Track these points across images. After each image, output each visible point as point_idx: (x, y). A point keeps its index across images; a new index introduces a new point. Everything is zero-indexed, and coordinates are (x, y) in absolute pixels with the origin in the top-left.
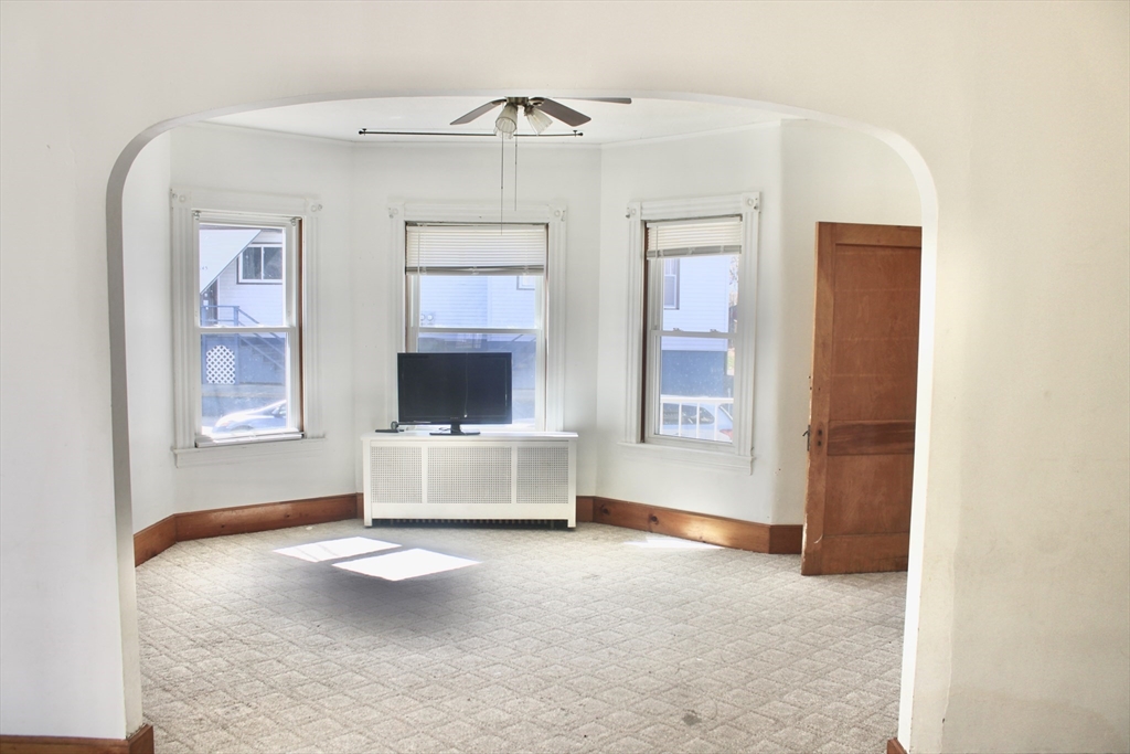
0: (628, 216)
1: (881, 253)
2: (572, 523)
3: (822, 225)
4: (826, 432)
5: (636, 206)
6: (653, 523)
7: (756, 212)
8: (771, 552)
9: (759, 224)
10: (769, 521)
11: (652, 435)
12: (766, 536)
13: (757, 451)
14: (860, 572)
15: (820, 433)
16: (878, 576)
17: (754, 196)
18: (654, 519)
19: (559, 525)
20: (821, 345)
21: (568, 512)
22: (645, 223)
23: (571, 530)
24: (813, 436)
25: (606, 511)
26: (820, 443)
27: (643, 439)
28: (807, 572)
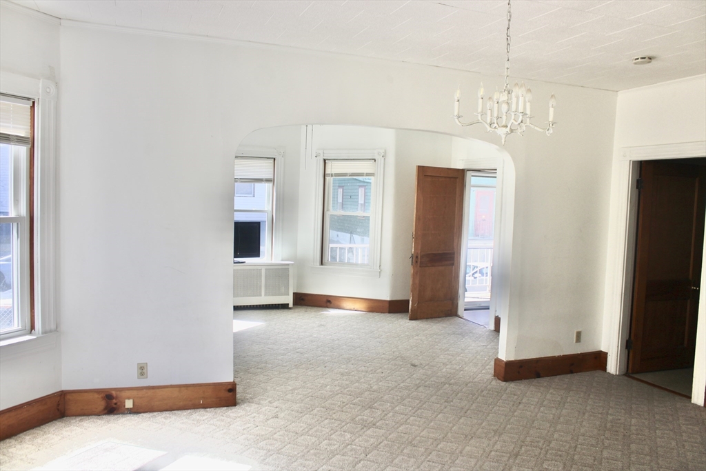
0: (316, 157)
1: (441, 179)
2: (291, 305)
3: (419, 167)
4: (419, 257)
5: (321, 152)
6: (328, 304)
7: (383, 159)
8: (389, 313)
9: (384, 164)
10: (388, 299)
11: (326, 261)
12: (387, 305)
13: (382, 267)
14: (432, 318)
15: (417, 257)
16: (440, 319)
17: (382, 151)
18: (329, 301)
19: (284, 307)
20: (418, 219)
21: (289, 300)
22: (325, 160)
23: (290, 308)
24: (414, 259)
25: (303, 299)
26: (417, 262)
27: (322, 264)
28: (411, 319)
